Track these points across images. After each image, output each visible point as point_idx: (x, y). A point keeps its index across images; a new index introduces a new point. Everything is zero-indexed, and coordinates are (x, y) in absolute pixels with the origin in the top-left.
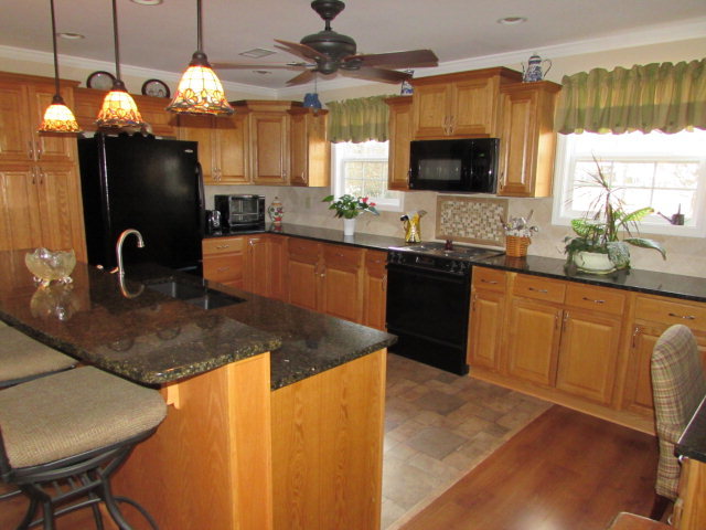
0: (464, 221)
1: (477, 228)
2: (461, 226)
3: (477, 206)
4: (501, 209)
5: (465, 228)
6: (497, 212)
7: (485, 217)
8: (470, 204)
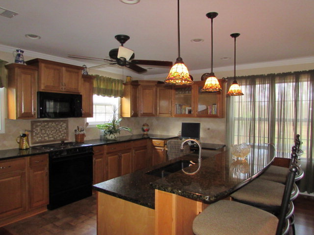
0: (47, 132)
1: (54, 134)
2: (46, 135)
3: (54, 124)
4: (65, 124)
5: (48, 135)
6: (63, 126)
7: (58, 129)
8: (50, 124)
